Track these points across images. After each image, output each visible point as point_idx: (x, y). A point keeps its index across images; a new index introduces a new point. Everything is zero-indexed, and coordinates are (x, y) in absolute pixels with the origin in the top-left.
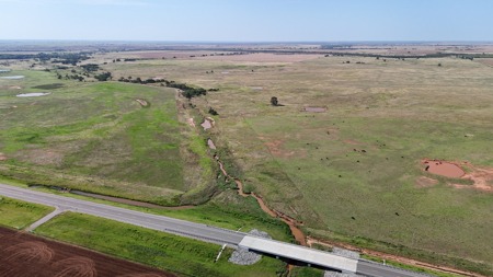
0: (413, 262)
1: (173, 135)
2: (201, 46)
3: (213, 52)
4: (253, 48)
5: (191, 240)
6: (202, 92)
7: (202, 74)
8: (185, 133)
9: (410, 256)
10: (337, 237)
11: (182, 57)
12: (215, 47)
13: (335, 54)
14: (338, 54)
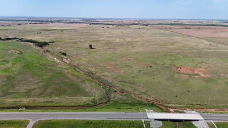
0: (214, 110)
1: (54, 68)
2: (18, 19)
3: (30, 22)
4: (49, 20)
5: (125, 121)
6: (46, 44)
7: (35, 34)
8: (60, 66)
9: (210, 108)
10: (180, 106)
11: (14, 25)
12: (26, 19)
13: (93, 24)
14: (95, 24)
